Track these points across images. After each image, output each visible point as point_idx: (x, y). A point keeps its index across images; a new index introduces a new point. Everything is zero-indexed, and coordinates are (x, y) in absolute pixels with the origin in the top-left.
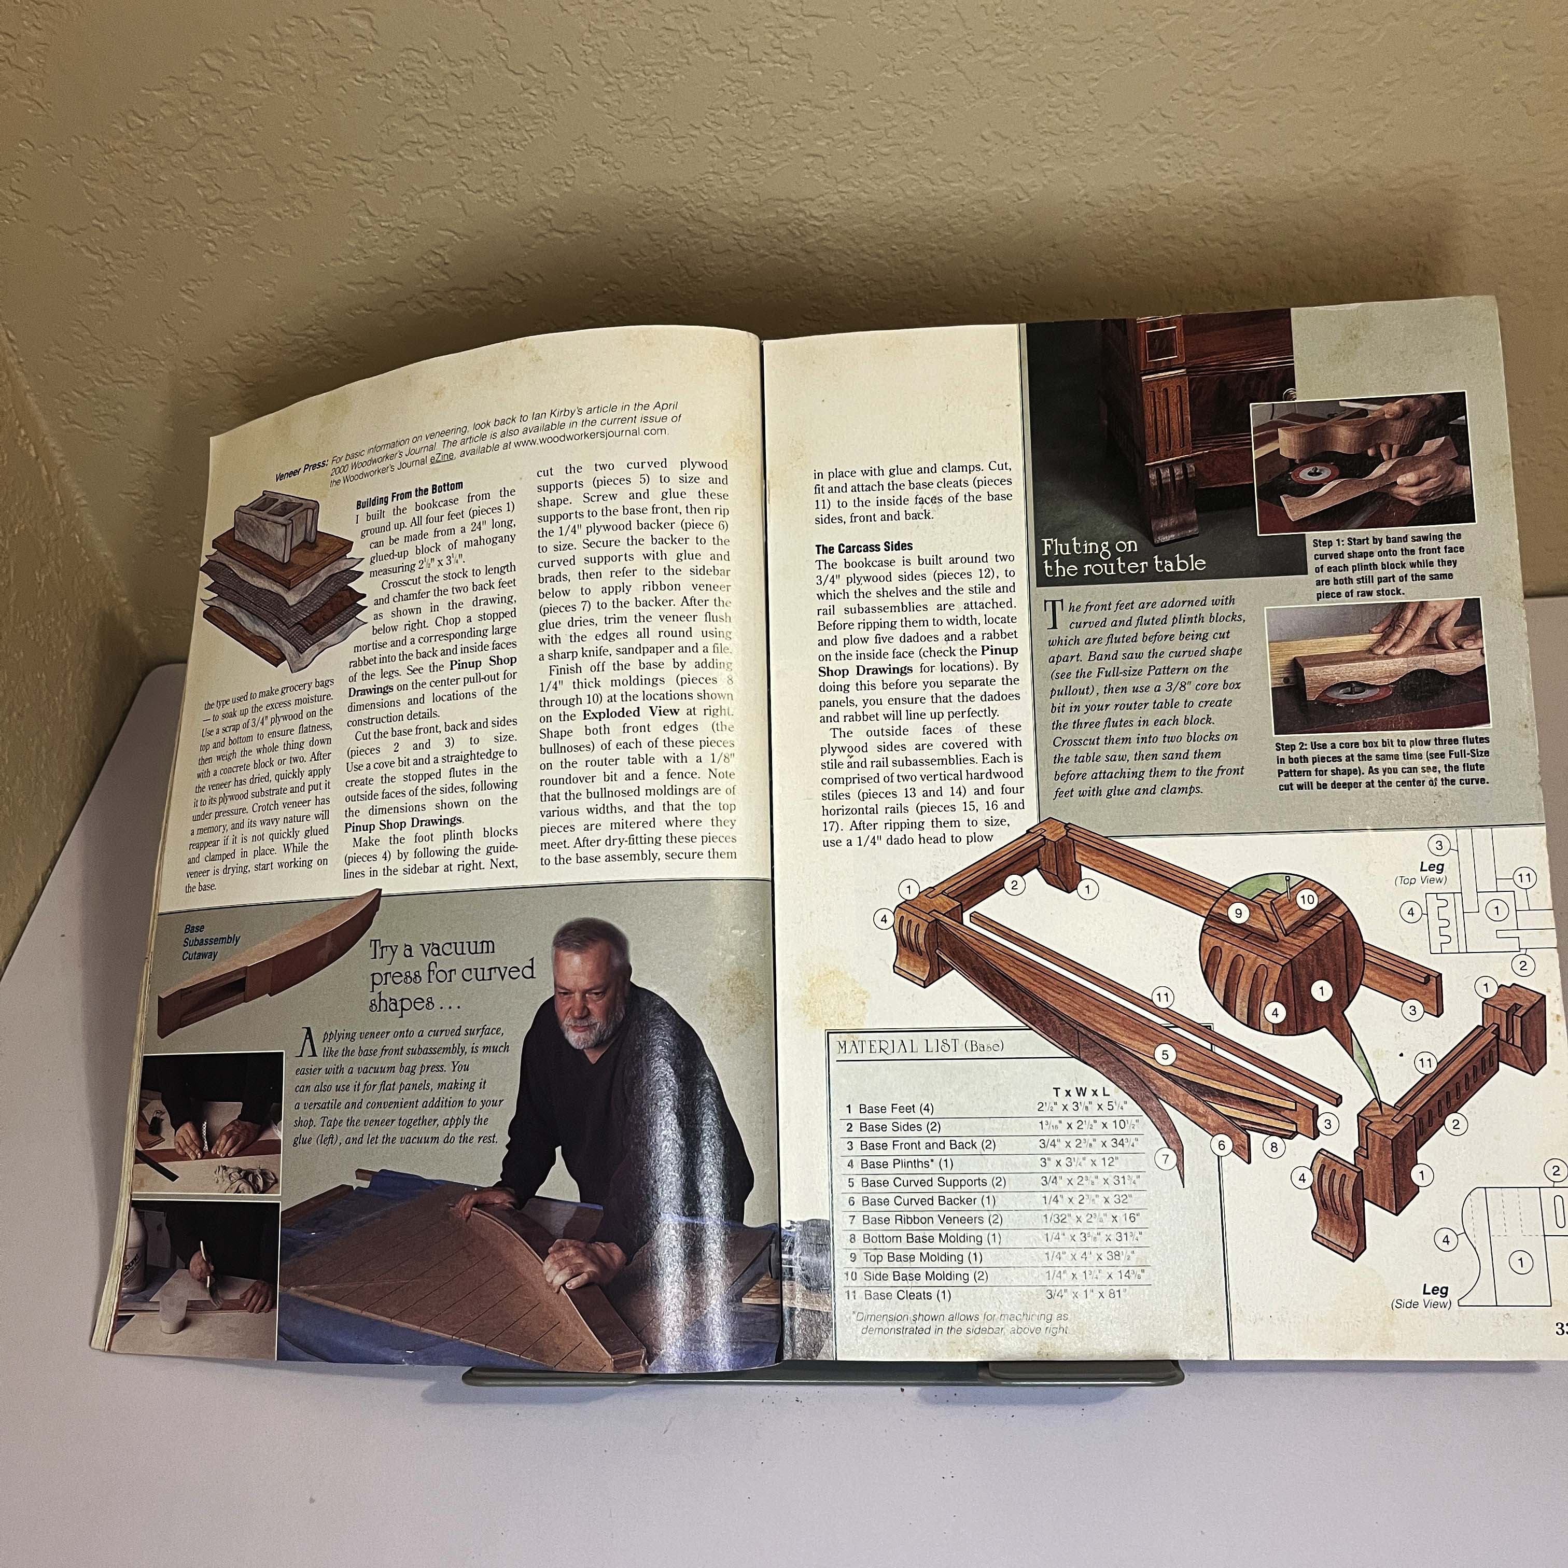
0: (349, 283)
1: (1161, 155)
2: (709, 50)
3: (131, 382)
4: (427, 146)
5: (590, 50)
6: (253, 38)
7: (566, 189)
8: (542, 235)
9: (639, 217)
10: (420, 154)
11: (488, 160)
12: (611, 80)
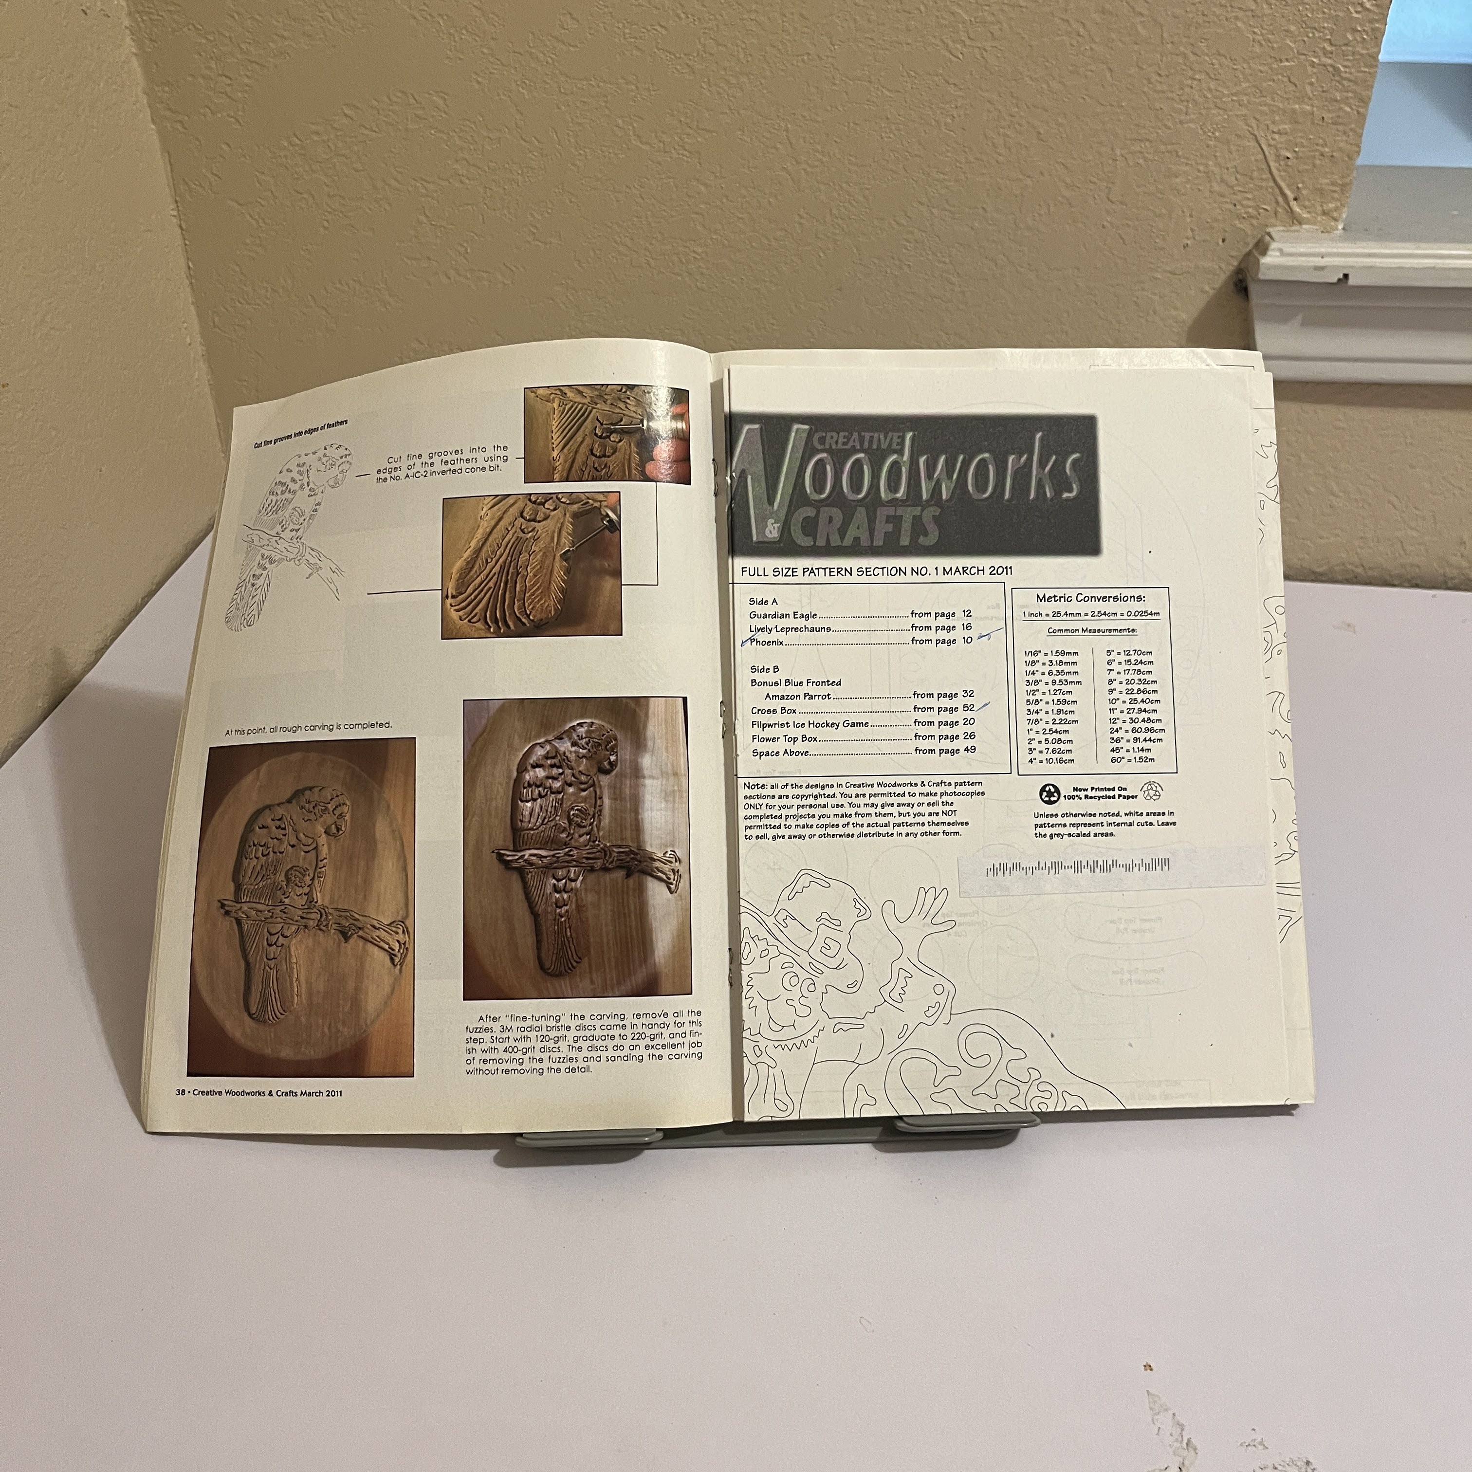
0: (408, 258)
1: (907, 240)
2: (641, 142)
3: (259, 305)
4: (468, 178)
5: (571, 133)
6: (374, 102)
7: (547, 215)
8: (528, 242)
9: (588, 238)
10: (462, 182)
11: (502, 191)
12: (582, 152)
